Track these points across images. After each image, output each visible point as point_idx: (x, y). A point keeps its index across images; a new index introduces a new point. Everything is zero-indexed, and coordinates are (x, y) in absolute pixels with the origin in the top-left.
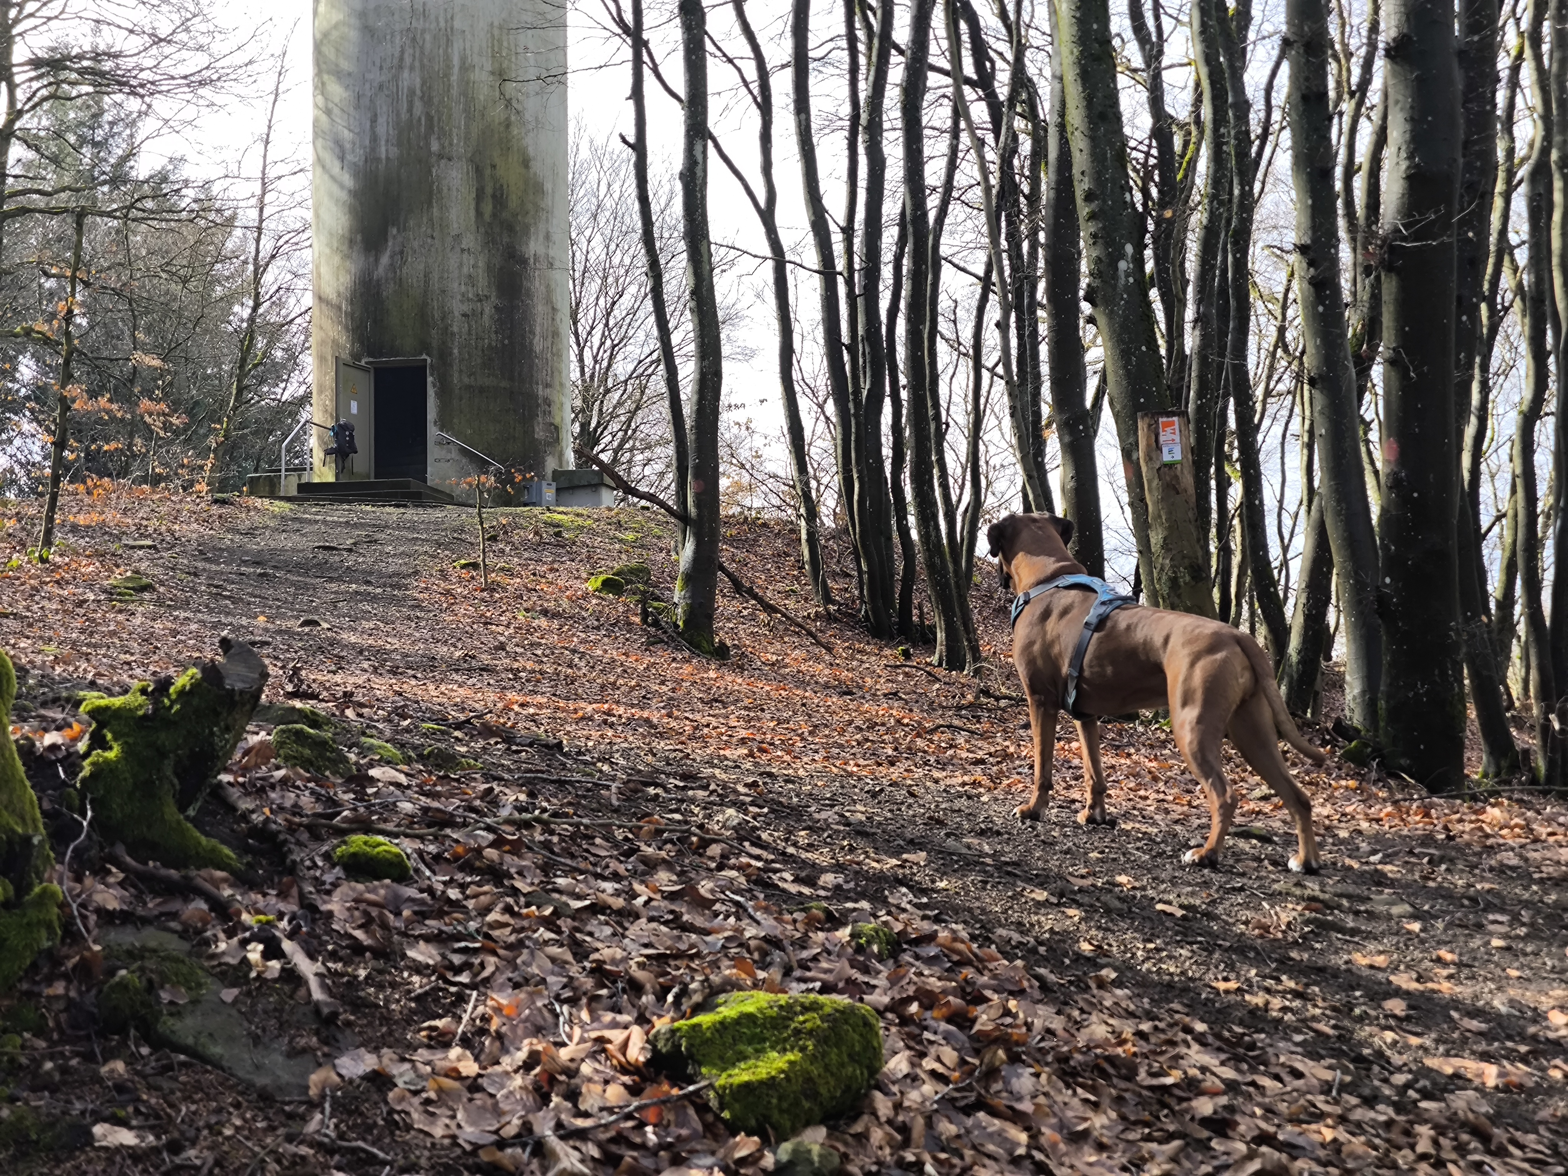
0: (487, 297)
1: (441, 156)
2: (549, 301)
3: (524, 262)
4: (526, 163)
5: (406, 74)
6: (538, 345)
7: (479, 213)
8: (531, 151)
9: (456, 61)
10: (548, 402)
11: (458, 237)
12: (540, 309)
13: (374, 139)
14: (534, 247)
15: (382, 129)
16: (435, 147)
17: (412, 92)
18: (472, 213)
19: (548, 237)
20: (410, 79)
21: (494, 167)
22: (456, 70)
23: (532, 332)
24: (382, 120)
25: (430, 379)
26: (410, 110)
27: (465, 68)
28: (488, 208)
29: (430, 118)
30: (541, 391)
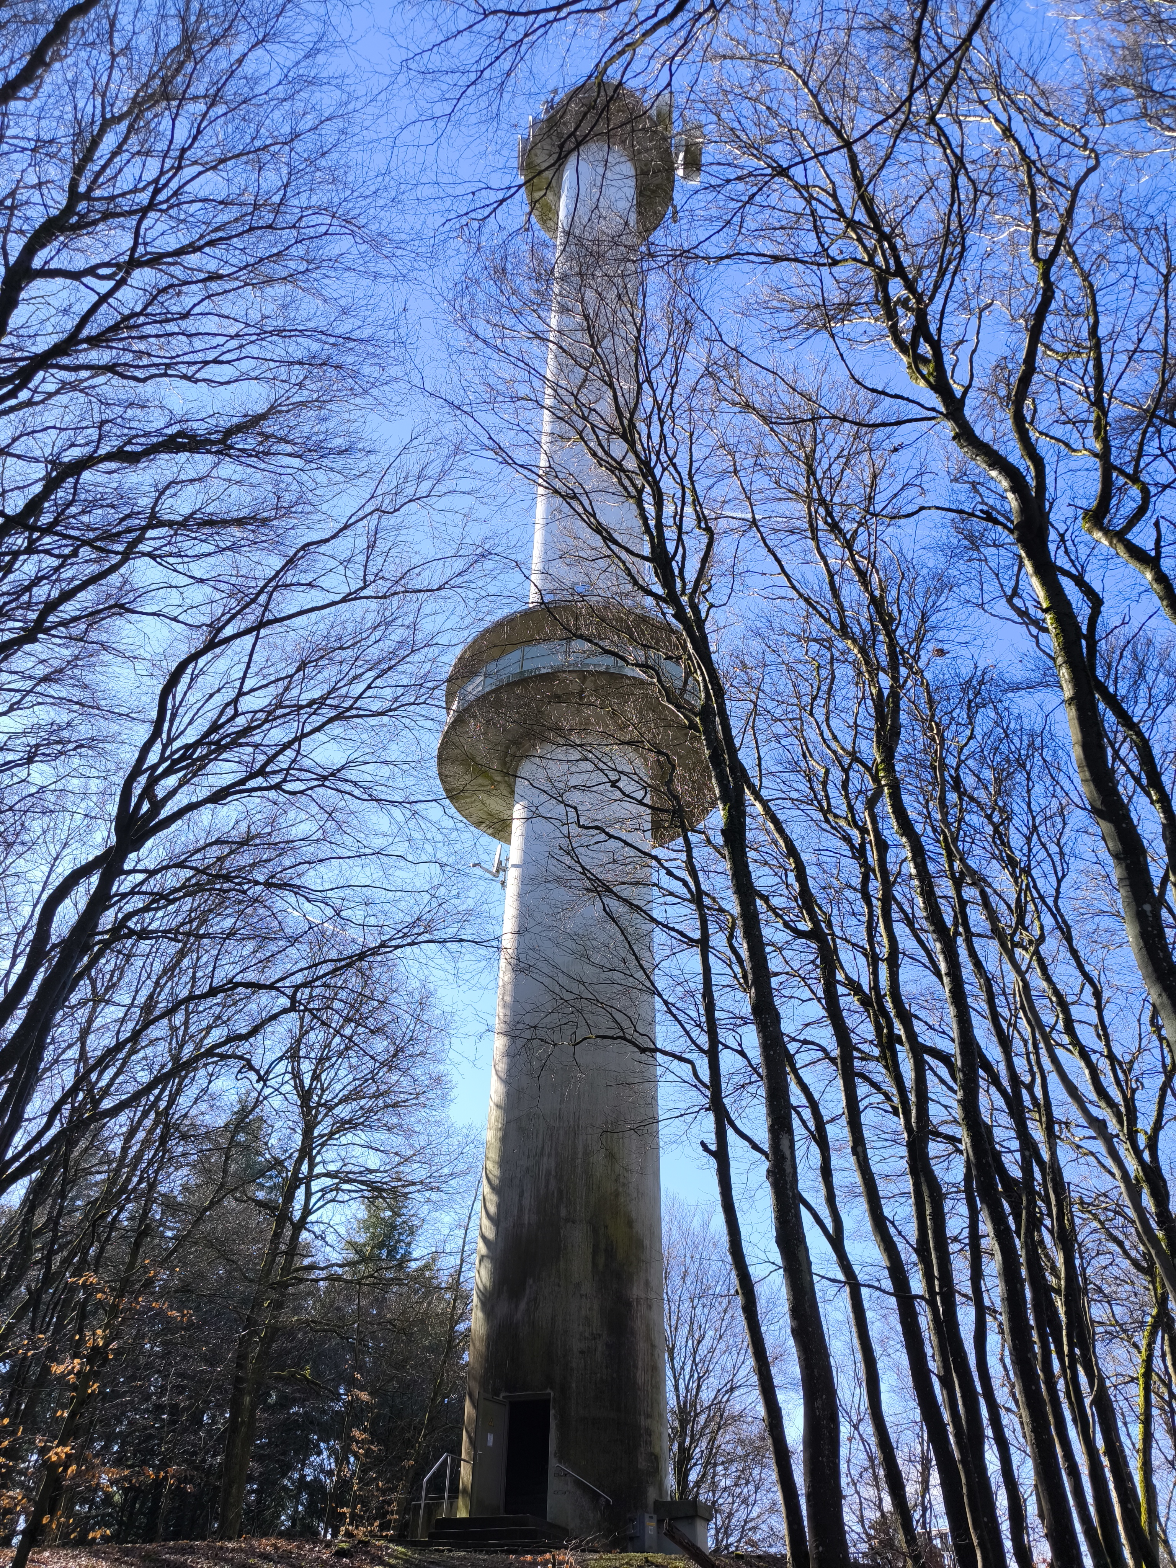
0: (600, 1336)
1: (567, 1220)
2: (649, 1339)
3: (628, 1304)
4: (630, 1223)
5: (545, 1159)
6: (641, 1377)
7: (595, 1264)
8: (634, 1215)
9: (580, 1149)
10: (649, 1432)
11: (578, 1285)
12: (642, 1346)
13: (521, 1209)
14: (636, 1291)
15: (526, 1202)
16: (563, 1213)
17: (549, 1172)
18: (590, 1265)
19: (647, 1283)
20: (549, 1163)
21: (606, 1227)
22: (580, 1155)
23: (635, 1366)
24: (527, 1195)
25: (552, 1412)
26: (547, 1186)
27: (586, 1154)
28: (601, 1260)
29: (560, 1191)
30: (643, 1422)
